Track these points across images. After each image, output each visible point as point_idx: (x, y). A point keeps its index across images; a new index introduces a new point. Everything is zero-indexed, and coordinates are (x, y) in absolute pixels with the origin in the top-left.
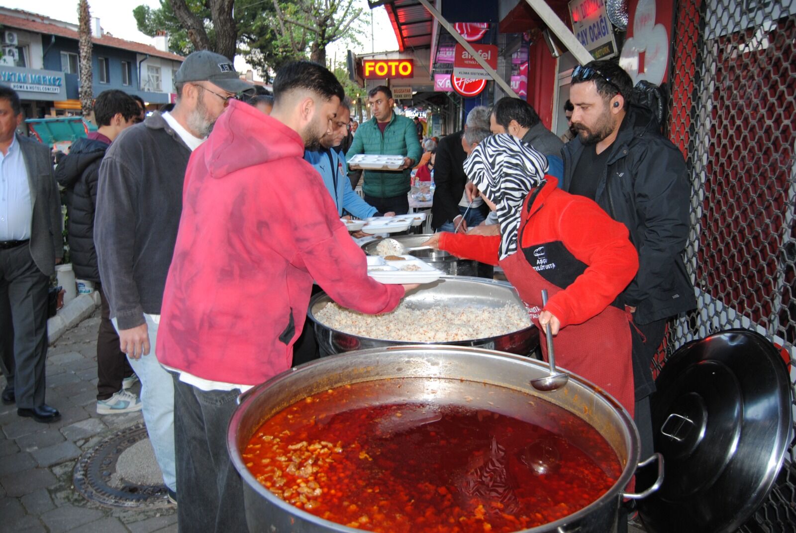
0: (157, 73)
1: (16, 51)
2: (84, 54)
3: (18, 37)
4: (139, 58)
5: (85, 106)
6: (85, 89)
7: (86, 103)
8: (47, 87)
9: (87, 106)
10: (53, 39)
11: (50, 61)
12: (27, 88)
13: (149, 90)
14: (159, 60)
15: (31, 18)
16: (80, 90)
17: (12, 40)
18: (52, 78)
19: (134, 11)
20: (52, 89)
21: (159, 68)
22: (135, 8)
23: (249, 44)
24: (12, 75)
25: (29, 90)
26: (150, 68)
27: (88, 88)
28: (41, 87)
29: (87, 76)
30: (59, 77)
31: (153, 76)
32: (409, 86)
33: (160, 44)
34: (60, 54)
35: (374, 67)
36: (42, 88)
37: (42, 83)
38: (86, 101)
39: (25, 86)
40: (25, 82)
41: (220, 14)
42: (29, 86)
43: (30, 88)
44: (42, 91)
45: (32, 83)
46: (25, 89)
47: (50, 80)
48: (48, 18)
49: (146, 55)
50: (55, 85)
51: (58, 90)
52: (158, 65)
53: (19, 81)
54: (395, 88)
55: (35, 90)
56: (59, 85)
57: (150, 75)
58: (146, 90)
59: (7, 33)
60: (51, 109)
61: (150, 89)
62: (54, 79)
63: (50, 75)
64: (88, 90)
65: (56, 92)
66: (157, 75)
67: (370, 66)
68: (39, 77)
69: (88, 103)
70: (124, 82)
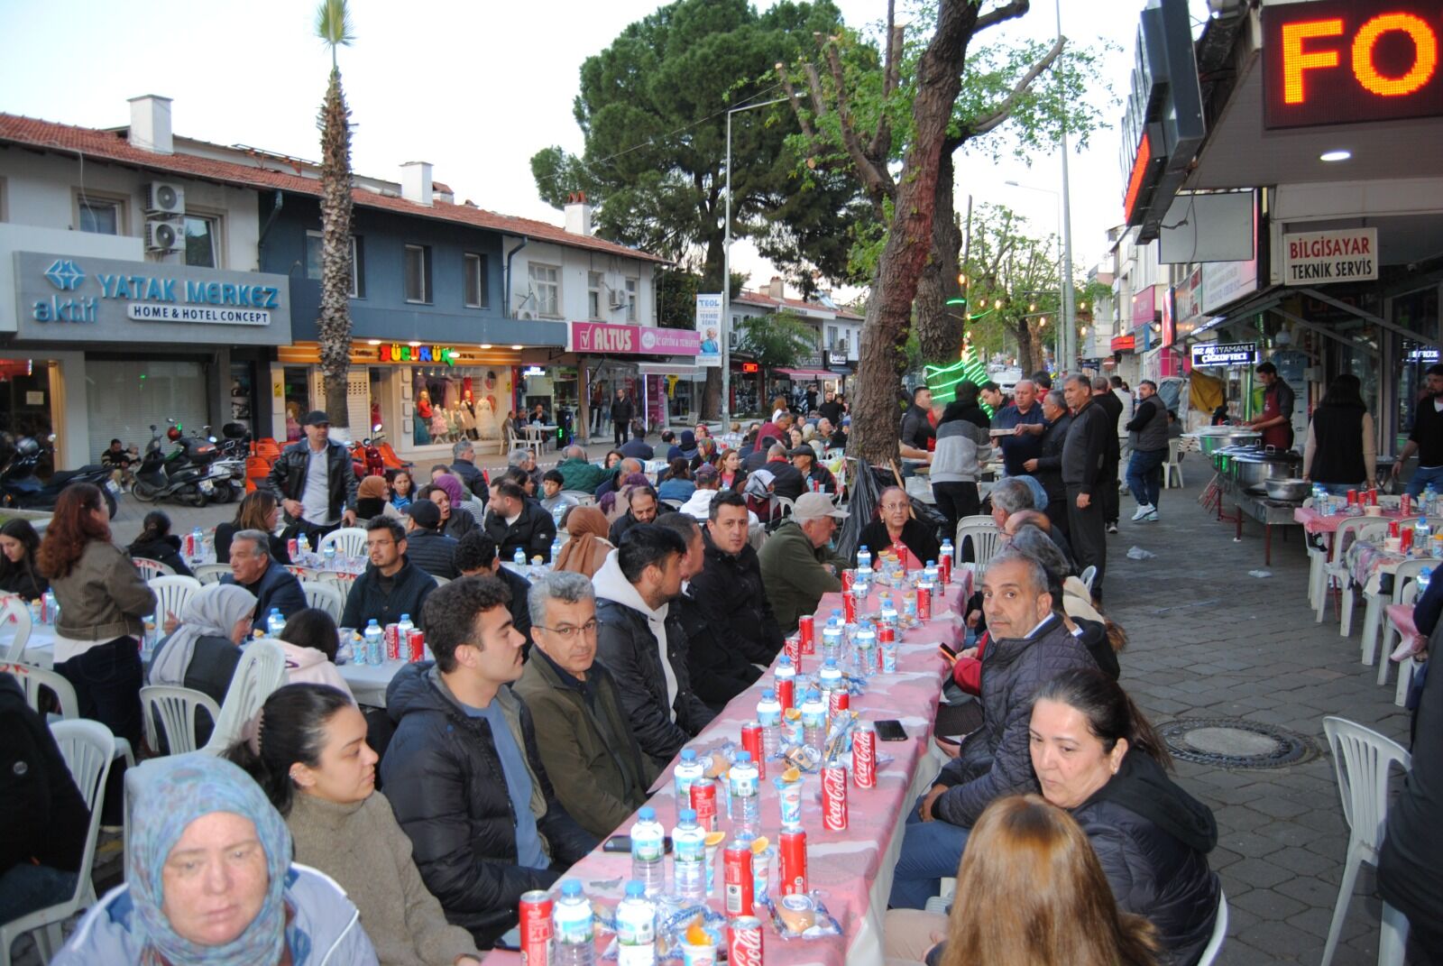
0: (554, 279)
2: (330, 228)
3: (186, 196)
4: (508, 246)
5: (328, 355)
7: (330, 348)
8: (234, 311)
9: (333, 355)
10: (279, 201)
11: (275, 253)
12: (175, 314)
13: (528, 315)
14: (557, 251)
17: (169, 204)
18: (251, 289)
20: (249, 316)
21: (557, 268)
23: (764, 214)
24: (132, 282)
25: (180, 318)
26: (534, 267)
27: (337, 310)
28: (218, 311)
29: (334, 281)
30: (271, 286)
31: (541, 288)
32: (1364, 222)
33: (575, 221)
35: (1342, 44)
36: (218, 314)
37: (222, 301)
38: (330, 343)
39: (170, 308)
40: (170, 301)
42: (180, 310)
43: (185, 314)
44: (220, 321)
45: (190, 303)
46: (170, 318)
47: (243, 295)
49: (521, 236)
50: (258, 306)
51: (266, 319)
52: (555, 263)
53: (153, 297)
54: (1295, 237)
55: (198, 320)
56: (271, 307)
57: (537, 281)
58: (521, 317)
59: (156, 187)
60: (273, 364)
61: (532, 314)
62: (257, 291)
64: (337, 315)
65: (261, 322)
66: (554, 284)
67: (1311, 45)
68: (214, 288)
69: (337, 347)
70: (474, 301)
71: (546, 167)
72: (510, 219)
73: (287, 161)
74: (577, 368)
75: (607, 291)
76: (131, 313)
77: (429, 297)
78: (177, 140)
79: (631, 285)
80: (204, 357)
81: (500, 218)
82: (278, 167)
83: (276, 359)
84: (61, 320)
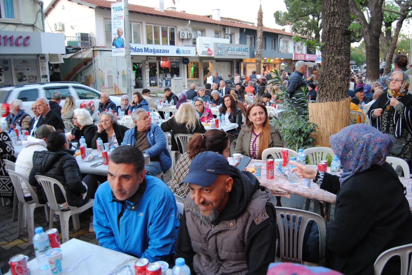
0: (287, 43)
1: (229, 36)
2: (259, 36)
3: (231, 30)
4: (279, 36)
5: (258, 61)
6: (258, 53)
7: (258, 59)
10: (245, 30)
11: (242, 41)
14: (288, 37)
15: (233, 21)
16: (255, 53)
17: (228, 32)
19: (274, 14)
20: (244, 53)
21: (288, 41)
22: (274, 12)
24: (229, 48)
26: (284, 41)
27: (260, 52)
28: (240, 52)
29: (260, 46)
30: (247, 47)
33: (288, 29)
34: (246, 37)
40: (234, 51)
41: (375, 8)
44: (240, 54)
45: (236, 51)
46: (234, 54)
47: (243, 49)
48: (240, 21)
49: (283, 35)
50: (245, 51)
51: (246, 54)
52: (287, 40)
53: (232, 50)
55: (238, 54)
56: (247, 51)
57: (284, 44)
58: (282, 52)
59: (227, 29)
60: (242, 62)
61: (284, 51)
62: (245, 48)
63: (243, 47)
66: (287, 45)
68: (239, 48)
69: (260, 59)
70: (272, 49)
71: (277, 15)
72: (274, 29)
73: (236, 20)
74: (291, 64)
75: (297, 46)
76: (229, 53)
77: (265, 48)
78: (221, 18)
79: (301, 44)
80: (230, 61)
81: (272, 29)
82: (234, 21)
83: (242, 61)
84: (220, 55)
